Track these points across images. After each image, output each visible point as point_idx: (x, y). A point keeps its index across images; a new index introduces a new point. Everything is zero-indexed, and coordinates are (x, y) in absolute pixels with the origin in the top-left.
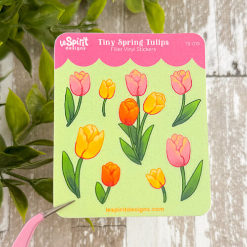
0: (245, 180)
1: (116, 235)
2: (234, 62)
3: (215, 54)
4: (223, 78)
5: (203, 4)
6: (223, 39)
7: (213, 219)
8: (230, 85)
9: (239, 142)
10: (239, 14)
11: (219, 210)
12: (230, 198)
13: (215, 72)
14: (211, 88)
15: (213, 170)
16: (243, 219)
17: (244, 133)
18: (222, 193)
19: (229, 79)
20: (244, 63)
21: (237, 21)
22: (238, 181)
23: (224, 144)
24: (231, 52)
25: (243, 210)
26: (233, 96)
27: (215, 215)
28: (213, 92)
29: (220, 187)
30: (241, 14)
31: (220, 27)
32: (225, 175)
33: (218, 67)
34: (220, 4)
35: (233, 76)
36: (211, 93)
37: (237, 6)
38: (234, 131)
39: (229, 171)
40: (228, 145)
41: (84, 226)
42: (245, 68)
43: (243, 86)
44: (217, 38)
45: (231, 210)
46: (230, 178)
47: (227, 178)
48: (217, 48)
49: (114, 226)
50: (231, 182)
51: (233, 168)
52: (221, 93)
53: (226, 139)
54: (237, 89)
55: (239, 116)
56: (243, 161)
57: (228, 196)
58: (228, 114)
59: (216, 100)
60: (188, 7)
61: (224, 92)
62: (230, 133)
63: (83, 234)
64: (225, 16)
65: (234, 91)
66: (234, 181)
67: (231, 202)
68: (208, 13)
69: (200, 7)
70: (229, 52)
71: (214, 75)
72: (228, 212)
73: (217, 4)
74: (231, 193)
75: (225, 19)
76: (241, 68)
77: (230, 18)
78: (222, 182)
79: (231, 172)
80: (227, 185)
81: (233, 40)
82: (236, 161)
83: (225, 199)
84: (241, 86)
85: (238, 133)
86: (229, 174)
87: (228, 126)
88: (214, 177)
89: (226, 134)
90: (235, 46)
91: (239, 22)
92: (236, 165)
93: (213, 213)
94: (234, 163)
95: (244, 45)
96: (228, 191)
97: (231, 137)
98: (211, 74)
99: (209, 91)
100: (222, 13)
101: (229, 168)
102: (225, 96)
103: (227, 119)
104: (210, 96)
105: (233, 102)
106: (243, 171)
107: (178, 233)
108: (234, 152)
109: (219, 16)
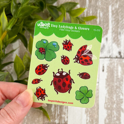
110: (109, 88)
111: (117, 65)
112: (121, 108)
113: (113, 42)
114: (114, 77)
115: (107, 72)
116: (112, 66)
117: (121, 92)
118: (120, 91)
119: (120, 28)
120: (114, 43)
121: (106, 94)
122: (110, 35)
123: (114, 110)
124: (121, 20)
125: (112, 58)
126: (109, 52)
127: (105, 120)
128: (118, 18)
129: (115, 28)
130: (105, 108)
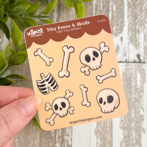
0: (142, 124)
2: (137, 54)
3: (127, 50)
4: (131, 63)
5: (121, 20)
6: (132, 41)
8: (135, 67)
9: (140, 101)
10: (142, 27)
11: (127, 141)
12: (134, 134)
13: (126, 60)
14: (124, 69)
15: (124, 117)
17: (143, 96)
18: (129, 131)
19: (134, 64)
20: (144, 55)
21: (140, 31)
22: (139, 124)
23: (131, 102)
24: (137, 48)
25: (141, 142)
26: (137, 74)
27: (125, 144)
28: (125, 71)
29: (128, 128)
30: (143, 27)
31: (130, 34)
32: (131, 121)
33: (129, 57)
34: (130, 21)
35: (137, 62)
36: (124, 72)
37: (141, 22)
38: (137, 94)
39: (133, 118)
40: (133, 103)
42: (144, 58)
43: (143, 68)
44: (128, 40)
45: (134, 141)
46: (134, 123)
47: (132, 122)
48: (128, 46)
50: (134, 125)
51: (135, 116)
52: (130, 72)
53: (132, 99)
54: (139, 70)
55: (140, 86)
56: (142, 113)
57: (132, 133)
58: (133, 84)
59: (127, 76)
60: (112, 22)
61: (132, 71)
62: (134, 96)
65: (138, 71)
66: (136, 124)
67: (134, 137)
68: (124, 26)
69: (119, 22)
70: (135, 49)
71: (126, 62)
72: (132, 142)
73: (129, 21)
74: (134, 132)
75: (133, 29)
76: (142, 58)
77: (136, 29)
78: (129, 124)
79: (134, 119)
80: (132, 126)
81: (138, 42)
82: (137, 112)
83: (131, 135)
84: (142, 68)
85: (139, 96)
86: (133, 120)
87: (133, 92)
88: (125, 121)
89: (132, 96)
90: (139, 45)
91: (142, 31)
92: (138, 115)
93: (123, 143)
94: (137, 114)
95: (144, 45)
96: (133, 130)
97: (135, 98)
98: (124, 61)
99: (123, 70)
100: (132, 26)
102: (132, 74)
103: (133, 87)
104: (123, 73)
105: (136, 78)
106: (142, 118)
108: (137, 107)
109: (130, 27)
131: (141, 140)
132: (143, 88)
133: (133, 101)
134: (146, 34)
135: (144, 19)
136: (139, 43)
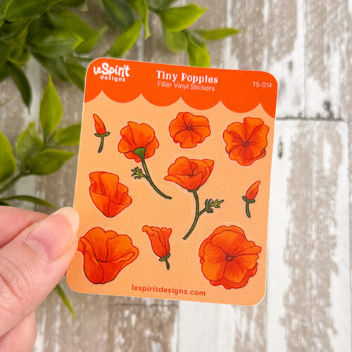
0: (333, 254)
1: (165, 317)
2: (325, 101)
3: (302, 90)
4: (310, 122)
5: (289, 24)
6: (313, 71)
7: (290, 303)
8: (320, 131)
9: (328, 206)
10: (335, 39)
11: (299, 292)
12: (314, 276)
13: (300, 114)
14: (295, 135)
15: (293, 240)
16: (328, 304)
17: (334, 193)
18: (304, 271)
19: (318, 123)
20: (338, 103)
21: (332, 48)
22: (325, 255)
23: (308, 206)
24: (323, 87)
25: (329, 293)
27: (294, 297)
28: (297, 139)
29: (301, 262)
31: (310, 56)
32: (308, 247)
33: (305, 107)
34: (310, 26)
35: (324, 119)
36: (294, 139)
37: (333, 29)
38: (322, 190)
39: (313, 242)
40: (313, 208)
41: (125, 304)
42: (340, 109)
43: (337, 133)
44: (305, 69)
45: (315, 292)
46: (315, 251)
47: (310, 251)
48: (305, 83)
49: (163, 306)
50: (315, 256)
51: (318, 238)
52: (307, 141)
53: (311, 201)
54: (328, 136)
55: (329, 172)
56: (332, 230)
57: (310, 274)
58: (315, 168)
59: (301, 150)
60: (270, 27)
61: (312, 140)
62: (317, 193)
63: (123, 314)
64: (317, 41)
66: (319, 254)
67: (314, 281)
68: (295, 36)
69: (286, 28)
70: (319, 89)
71: (299, 117)
72: (310, 294)
73: (307, 25)
74: (315, 271)
75: (317, 44)
76: (335, 109)
77: (323, 43)
78: (304, 255)
79: (316, 244)
80: (310, 260)
81: (326, 73)
82: (322, 229)
83: (307, 277)
84: (334, 133)
85: (327, 194)
86: (313, 246)
87: (314, 184)
88: (294, 249)
89: (311, 195)
90: (329, 80)
91: (335, 49)
92: (323, 234)
94: (321, 233)
95: (340, 79)
97: (318, 199)
98: (296, 115)
99: (291, 137)
100: (314, 37)
101: (314, 237)
102: (311, 145)
103: (314, 175)
104: (293, 143)
105: (322, 154)
106: (331, 242)
107: (245, 319)
108: (321, 217)
109: (309, 40)
110: (297, 205)
111: (320, 139)
112: (333, 262)
113: (309, 75)
114: (311, 174)
115: (291, 158)
116: (306, 143)
117: (331, 217)
118: (330, 212)
119: (329, 33)
120: (312, 78)
121: (290, 222)
122: (299, 54)
123: (311, 267)
124: (330, 13)
125: (305, 119)
126: (297, 101)
127: (286, 297)
128: (323, 5)
129: (313, 33)
130: (285, 262)
131: (328, 290)
132: (336, 175)
133: (314, 203)
134: (344, 56)
135: (340, 22)
136: (328, 75)
